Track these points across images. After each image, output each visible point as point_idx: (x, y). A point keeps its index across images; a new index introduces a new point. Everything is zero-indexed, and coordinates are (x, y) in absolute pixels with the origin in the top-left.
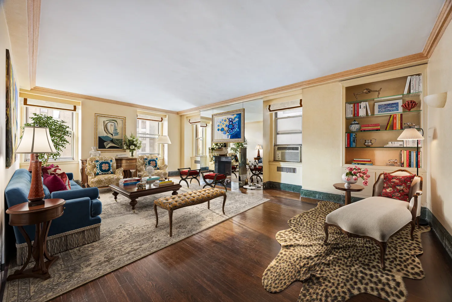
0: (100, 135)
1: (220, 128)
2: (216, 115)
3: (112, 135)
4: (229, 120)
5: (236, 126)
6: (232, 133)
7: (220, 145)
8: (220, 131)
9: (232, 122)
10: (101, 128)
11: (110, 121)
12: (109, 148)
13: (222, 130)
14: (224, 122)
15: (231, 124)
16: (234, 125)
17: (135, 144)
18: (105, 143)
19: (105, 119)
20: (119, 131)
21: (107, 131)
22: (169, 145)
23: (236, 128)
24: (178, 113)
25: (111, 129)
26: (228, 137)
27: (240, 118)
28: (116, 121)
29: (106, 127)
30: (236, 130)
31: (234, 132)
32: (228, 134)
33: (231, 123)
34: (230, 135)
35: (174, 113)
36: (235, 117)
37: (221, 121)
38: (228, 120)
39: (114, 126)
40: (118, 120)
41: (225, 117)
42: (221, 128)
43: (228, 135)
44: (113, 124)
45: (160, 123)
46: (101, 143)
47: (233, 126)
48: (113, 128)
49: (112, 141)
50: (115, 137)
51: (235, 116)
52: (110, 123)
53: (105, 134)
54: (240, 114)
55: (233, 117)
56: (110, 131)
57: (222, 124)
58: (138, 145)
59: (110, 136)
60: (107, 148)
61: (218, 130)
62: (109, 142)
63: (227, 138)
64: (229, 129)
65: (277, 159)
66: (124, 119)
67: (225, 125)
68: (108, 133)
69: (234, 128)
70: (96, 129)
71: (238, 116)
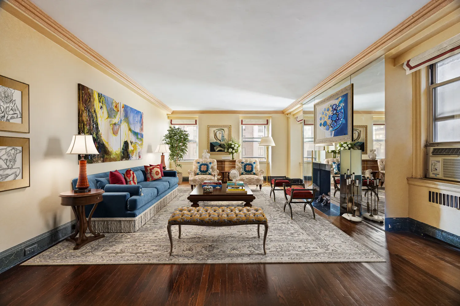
0: (212, 142)
1: (322, 122)
2: (318, 104)
3: (220, 141)
4: (333, 108)
5: (341, 116)
6: (336, 127)
7: (348, 146)
8: (322, 126)
9: (336, 110)
10: (212, 136)
11: (219, 130)
12: (218, 151)
13: (325, 124)
14: (327, 112)
15: (335, 114)
16: (338, 115)
17: (232, 147)
18: (215, 148)
19: (215, 129)
20: (226, 137)
21: (216, 138)
22: (272, 147)
23: (342, 119)
24: (283, 112)
25: (219, 136)
26: (331, 135)
27: (346, 102)
28: (223, 130)
29: (215, 135)
30: (341, 122)
31: (338, 126)
32: (331, 129)
33: (335, 112)
34: (334, 131)
35: (279, 113)
36: (340, 102)
37: (324, 112)
38: (331, 108)
39: (222, 134)
40: (225, 129)
41: (327, 105)
42: (324, 122)
43: (331, 132)
44: (221, 132)
45: (266, 126)
46: (212, 148)
47: (338, 117)
48: (221, 135)
49: (220, 146)
50: (223, 143)
51: (340, 99)
52: (219, 131)
53: (215, 141)
54: (347, 94)
55: (337, 102)
56: (219, 138)
57: (324, 116)
58: (235, 148)
59: (218, 141)
60: (217, 152)
61: (321, 125)
62: (217, 146)
63: (330, 137)
64: (333, 121)
65: (431, 175)
66: (230, 127)
67: (328, 117)
68: (217, 139)
69: (338, 119)
70: (208, 137)
71: (343, 99)
